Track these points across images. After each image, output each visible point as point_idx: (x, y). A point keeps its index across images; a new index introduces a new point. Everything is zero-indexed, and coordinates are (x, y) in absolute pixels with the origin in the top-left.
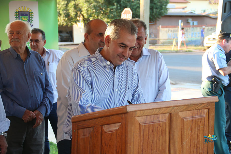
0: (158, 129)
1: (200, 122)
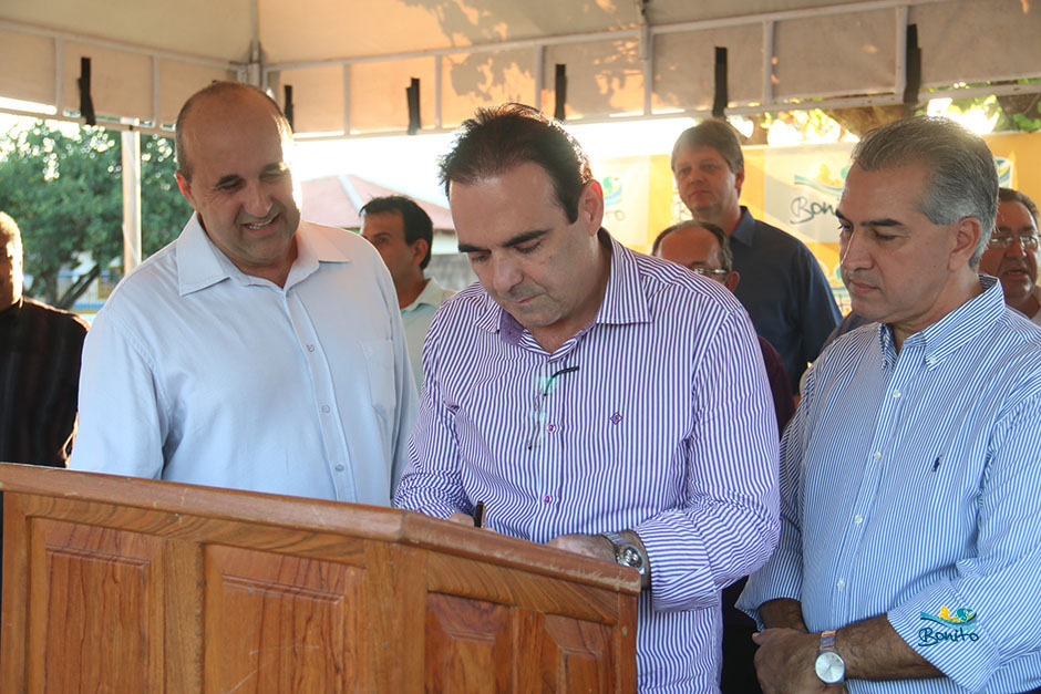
0: (107, 588)
1: (304, 623)
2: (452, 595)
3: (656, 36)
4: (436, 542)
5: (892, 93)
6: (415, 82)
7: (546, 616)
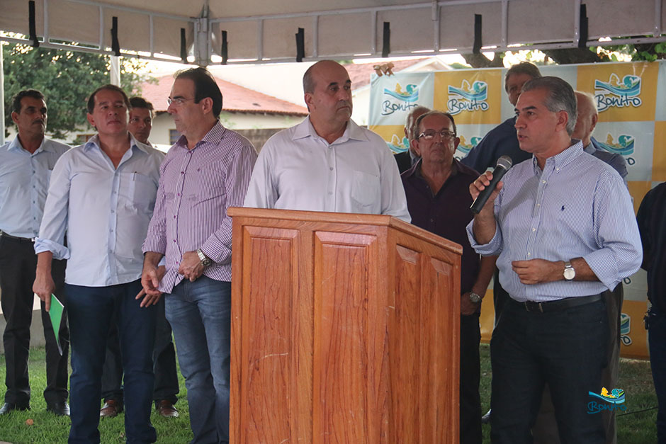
0: (276, 249)
1: (353, 255)
2: (403, 246)
3: (441, 7)
4: (400, 227)
5: (572, 42)
6: (301, 31)
7: (433, 259)
